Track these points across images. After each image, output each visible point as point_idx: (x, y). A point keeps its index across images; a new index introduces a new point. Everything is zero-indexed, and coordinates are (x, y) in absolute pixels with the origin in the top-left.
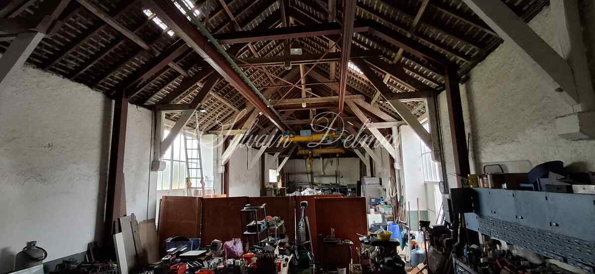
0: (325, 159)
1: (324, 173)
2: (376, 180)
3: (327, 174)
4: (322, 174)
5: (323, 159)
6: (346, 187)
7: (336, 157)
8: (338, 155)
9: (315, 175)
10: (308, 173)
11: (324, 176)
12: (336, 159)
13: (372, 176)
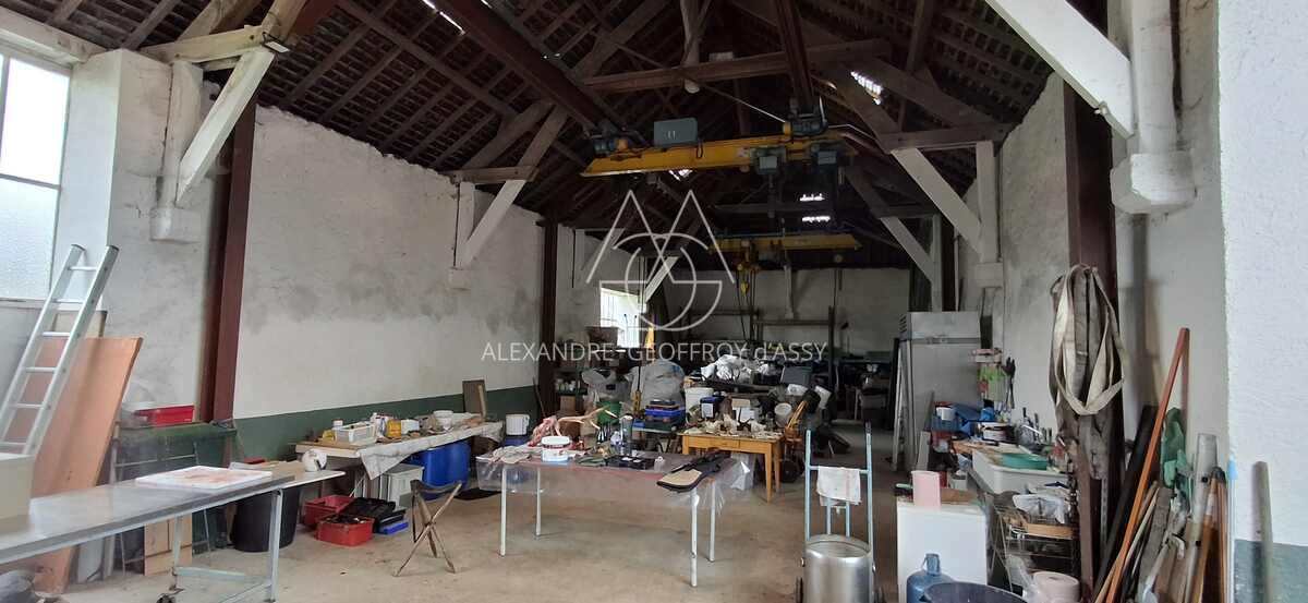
0: (802, 274)
1: (796, 314)
2: (964, 324)
3: (804, 316)
4: (790, 315)
5: (794, 271)
6: (862, 358)
7: (832, 265)
8: (838, 259)
9: (767, 317)
10: (742, 313)
11: (796, 322)
12: (831, 271)
13: (948, 305)
